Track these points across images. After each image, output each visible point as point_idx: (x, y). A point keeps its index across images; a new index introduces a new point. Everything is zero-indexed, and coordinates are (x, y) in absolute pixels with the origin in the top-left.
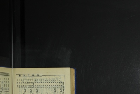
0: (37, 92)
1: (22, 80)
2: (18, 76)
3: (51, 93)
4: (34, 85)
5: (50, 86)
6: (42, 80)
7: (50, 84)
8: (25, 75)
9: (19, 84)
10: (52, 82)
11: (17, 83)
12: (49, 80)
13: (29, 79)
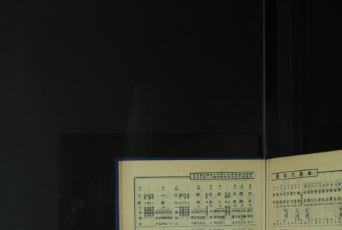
0: (308, 215)
1: (281, 186)
2: (275, 176)
3: (333, 218)
4: (302, 198)
5: (333, 199)
6: (318, 185)
7: (334, 194)
8: (288, 174)
9: (276, 198)
10: (335, 190)
11: (274, 195)
12: (330, 184)
13: (294, 184)
